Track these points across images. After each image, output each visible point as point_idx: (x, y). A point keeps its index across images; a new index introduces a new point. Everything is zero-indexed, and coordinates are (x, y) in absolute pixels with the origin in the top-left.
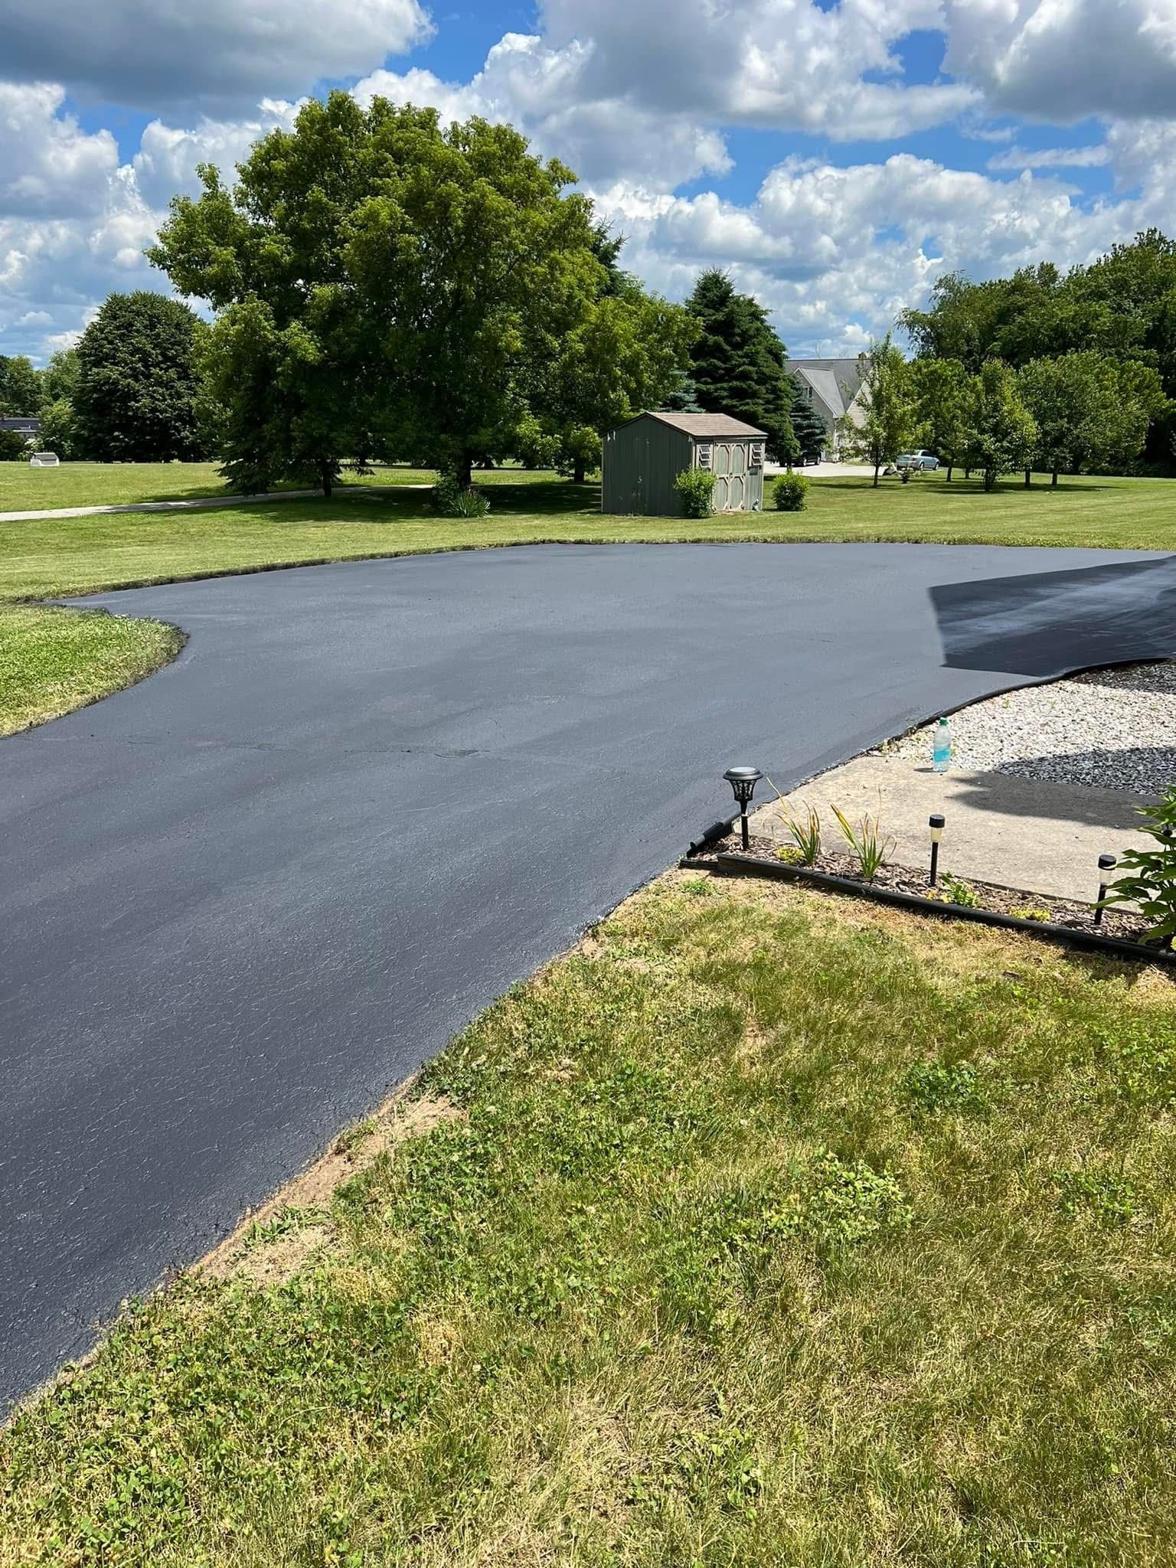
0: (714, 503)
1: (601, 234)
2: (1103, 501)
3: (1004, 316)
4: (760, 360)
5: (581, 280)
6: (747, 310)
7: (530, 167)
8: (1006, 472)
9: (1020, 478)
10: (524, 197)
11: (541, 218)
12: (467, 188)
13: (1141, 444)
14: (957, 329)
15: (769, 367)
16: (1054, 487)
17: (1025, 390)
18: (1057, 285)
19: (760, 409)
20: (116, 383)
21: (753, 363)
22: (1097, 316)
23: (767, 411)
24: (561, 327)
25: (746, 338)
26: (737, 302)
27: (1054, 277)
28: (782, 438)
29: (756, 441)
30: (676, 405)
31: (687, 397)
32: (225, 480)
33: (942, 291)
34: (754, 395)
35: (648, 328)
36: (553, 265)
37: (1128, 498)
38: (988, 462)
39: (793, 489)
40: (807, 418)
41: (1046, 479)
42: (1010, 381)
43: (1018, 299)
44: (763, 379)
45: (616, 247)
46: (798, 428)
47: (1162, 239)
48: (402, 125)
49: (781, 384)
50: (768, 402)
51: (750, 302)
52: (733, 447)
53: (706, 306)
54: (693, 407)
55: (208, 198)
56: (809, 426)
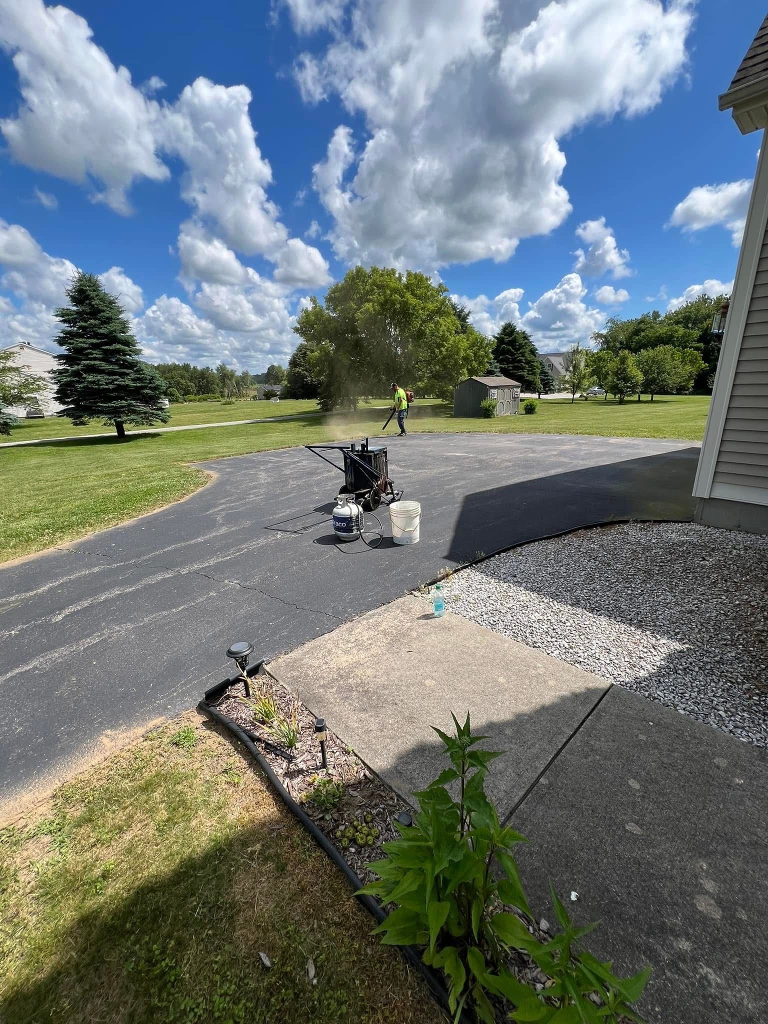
0: (496, 412)
1: (462, 311)
2: (671, 408)
3: (637, 332)
4: (526, 355)
5: (448, 328)
6: (523, 336)
7: (428, 287)
8: (630, 395)
9: (635, 398)
10: (424, 298)
11: (431, 306)
12: (403, 297)
13: (692, 383)
14: (615, 340)
15: (530, 357)
16: (652, 401)
17: (639, 363)
18: (660, 319)
19: (526, 374)
20: (300, 373)
21: (523, 356)
22: (676, 331)
23: (528, 374)
24: (439, 346)
25: (521, 346)
26: (518, 333)
27: (659, 316)
28: (535, 384)
29: (517, 387)
30: (490, 373)
31: (496, 370)
32: (319, 407)
33: (609, 324)
34: (523, 368)
35: (473, 345)
36: (437, 323)
37: (684, 405)
38: (621, 392)
39: (531, 405)
40: (545, 376)
41: (648, 397)
42: (632, 359)
43: (642, 325)
44: (528, 362)
45: (468, 315)
46: (542, 380)
47: (708, 298)
48: (382, 275)
49: (535, 364)
50: (529, 371)
51: (524, 333)
52: (506, 390)
53: (505, 335)
54: (499, 374)
55: (314, 308)
56: (547, 379)
